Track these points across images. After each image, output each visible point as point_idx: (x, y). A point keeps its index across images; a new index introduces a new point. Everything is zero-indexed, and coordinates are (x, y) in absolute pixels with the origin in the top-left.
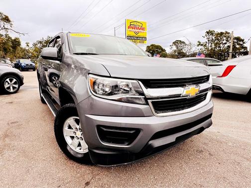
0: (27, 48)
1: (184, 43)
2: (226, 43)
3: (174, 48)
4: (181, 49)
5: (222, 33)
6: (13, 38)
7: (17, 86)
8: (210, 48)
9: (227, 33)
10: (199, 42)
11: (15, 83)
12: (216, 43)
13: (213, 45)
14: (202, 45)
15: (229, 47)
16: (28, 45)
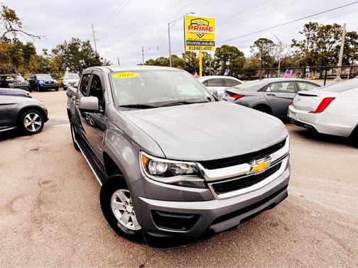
0: (45, 57)
1: (271, 42)
2: (334, 42)
3: (257, 50)
4: (267, 52)
5: (329, 27)
6: (25, 44)
7: (40, 123)
8: (310, 50)
9: (337, 26)
10: (293, 41)
11: (37, 120)
12: (320, 42)
13: (315, 45)
14: (298, 45)
15: (338, 47)
16: (46, 53)
